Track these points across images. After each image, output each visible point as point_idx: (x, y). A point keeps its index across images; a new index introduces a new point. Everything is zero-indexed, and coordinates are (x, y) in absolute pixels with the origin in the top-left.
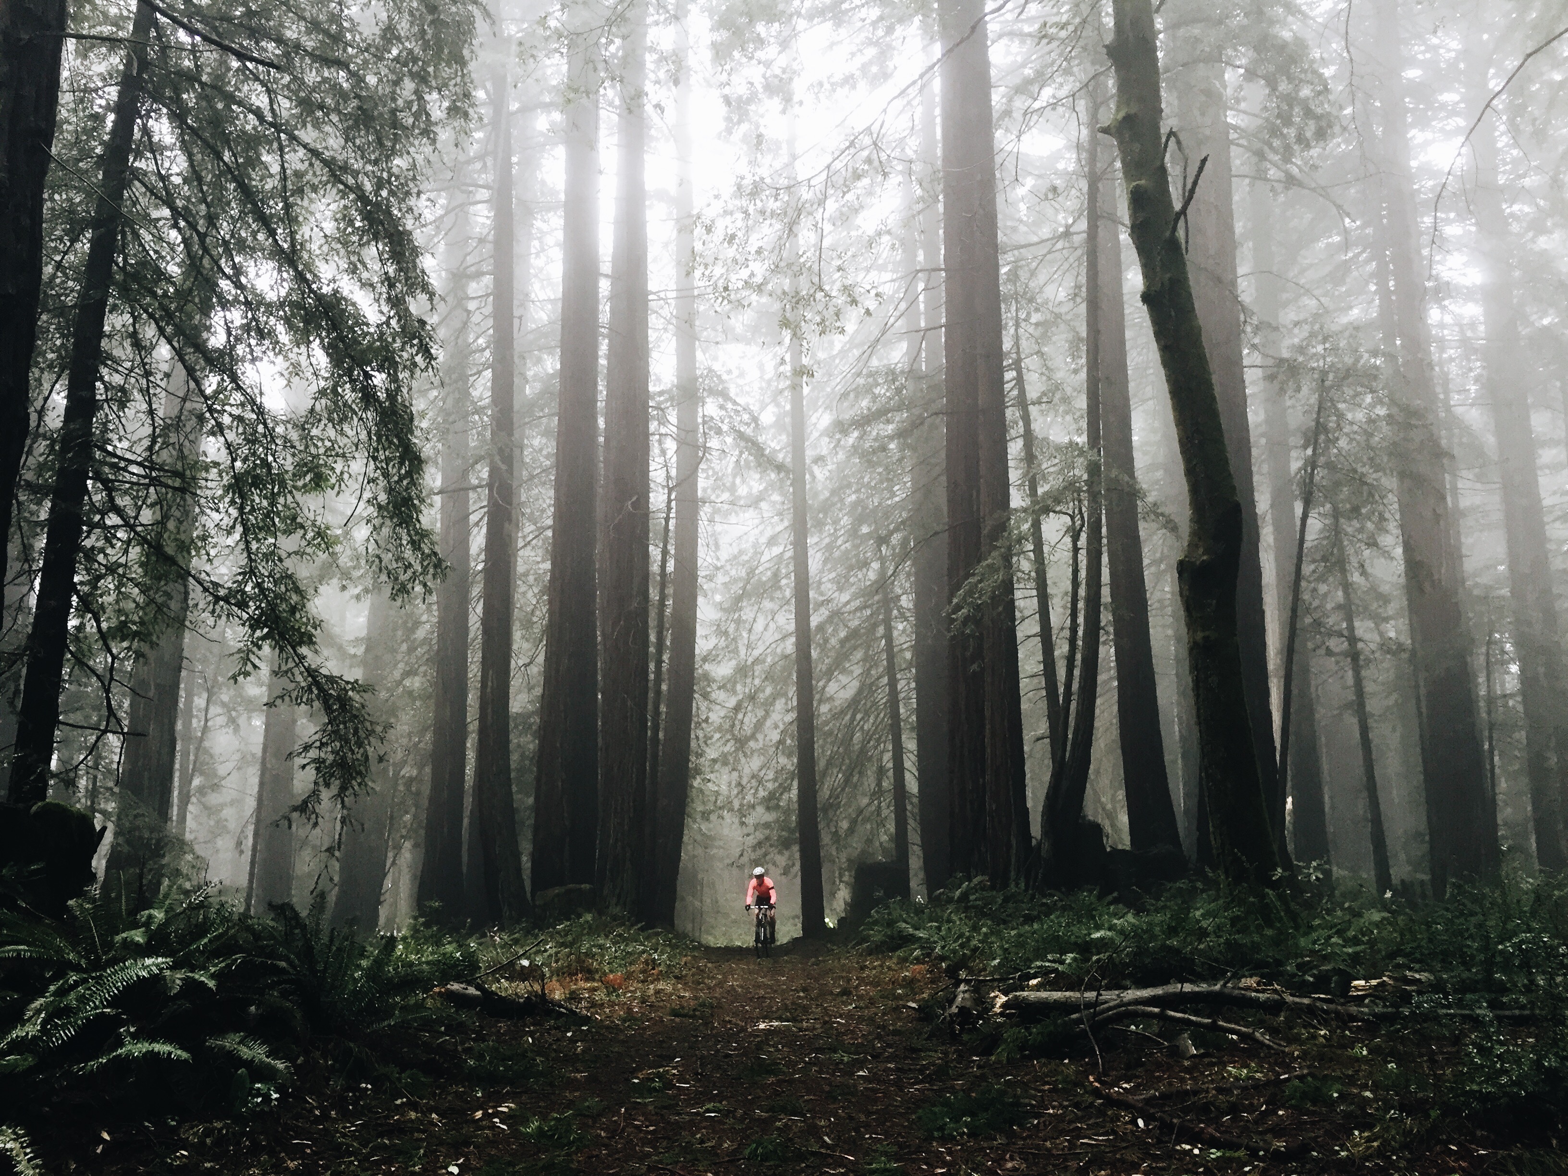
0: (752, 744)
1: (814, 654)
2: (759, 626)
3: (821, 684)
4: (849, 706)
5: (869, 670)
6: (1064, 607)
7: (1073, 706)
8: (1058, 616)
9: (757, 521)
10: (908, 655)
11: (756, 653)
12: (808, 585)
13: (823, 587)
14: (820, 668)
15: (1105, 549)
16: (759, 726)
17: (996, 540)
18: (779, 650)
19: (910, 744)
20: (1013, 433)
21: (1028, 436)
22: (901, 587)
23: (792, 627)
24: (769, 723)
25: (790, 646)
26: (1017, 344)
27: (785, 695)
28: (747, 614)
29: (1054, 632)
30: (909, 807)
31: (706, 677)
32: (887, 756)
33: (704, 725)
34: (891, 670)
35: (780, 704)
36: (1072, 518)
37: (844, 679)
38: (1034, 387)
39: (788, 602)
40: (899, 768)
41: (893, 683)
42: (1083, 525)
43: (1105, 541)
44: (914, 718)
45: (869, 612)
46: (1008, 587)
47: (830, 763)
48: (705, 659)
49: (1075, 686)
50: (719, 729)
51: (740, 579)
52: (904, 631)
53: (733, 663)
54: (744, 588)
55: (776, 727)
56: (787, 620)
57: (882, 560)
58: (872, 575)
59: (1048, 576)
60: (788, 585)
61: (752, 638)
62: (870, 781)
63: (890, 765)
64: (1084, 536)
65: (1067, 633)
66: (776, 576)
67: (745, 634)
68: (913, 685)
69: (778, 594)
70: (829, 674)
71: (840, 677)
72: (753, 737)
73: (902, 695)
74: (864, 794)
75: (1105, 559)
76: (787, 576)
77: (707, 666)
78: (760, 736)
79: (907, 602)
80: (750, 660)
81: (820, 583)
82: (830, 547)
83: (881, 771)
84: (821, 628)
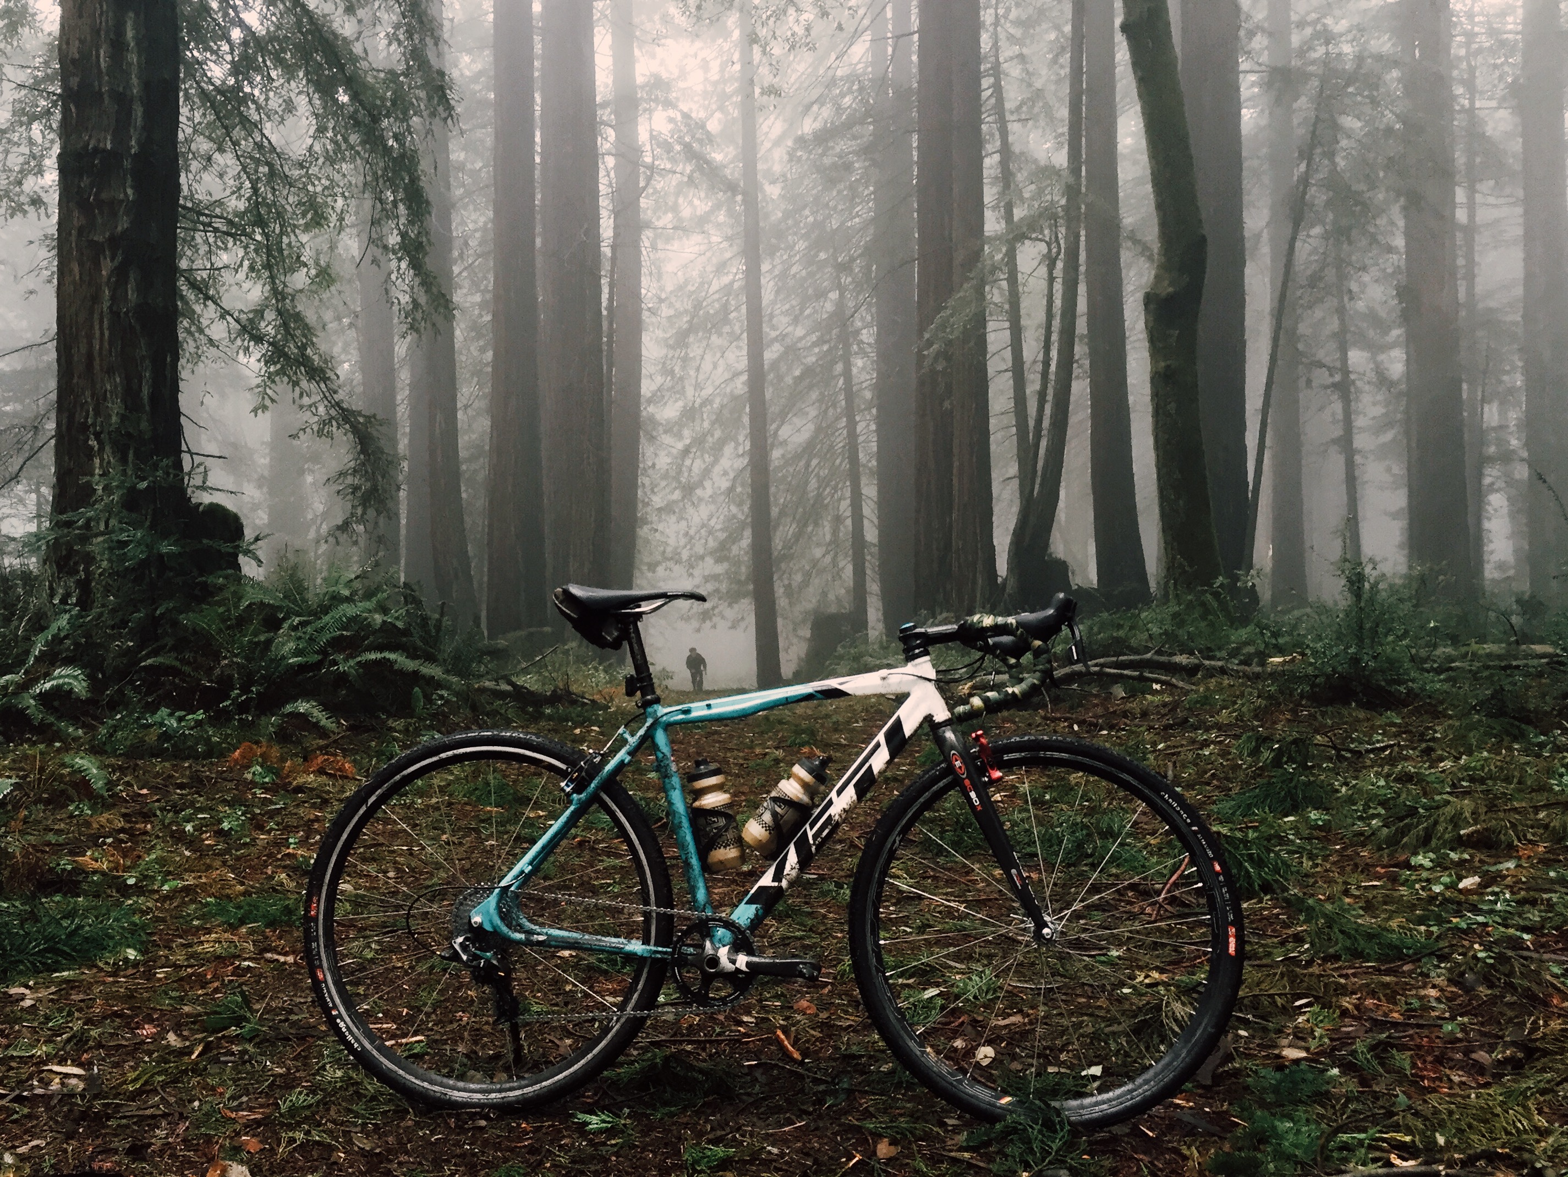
0: (699, 492)
1: (769, 393)
2: (707, 366)
3: (774, 426)
4: (804, 450)
5: (826, 411)
6: (1037, 340)
7: (1044, 443)
8: (1031, 349)
9: (703, 248)
10: (868, 395)
11: (705, 393)
12: (761, 316)
13: (775, 321)
14: (773, 409)
15: (1081, 277)
16: (706, 473)
17: (970, 271)
18: (728, 390)
19: (870, 490)
20: (989, 148)
21: (1006, 151)
22: (862, 319)
23: (743, 364)
24: (717, 470)
25: (740, 385)
26: (996, 46)
27: (735, 439)
28: (695, 350)
29: (1026, 366)
30: (868, 558)
31: (652, 419)
32: (845, 506)
33: (650, 472)
34: (850, 413)
35: (728, 450)
36: (1049, 244)
37: (798, 422)
38: (1013, 95)
39: (738, 338)
40: (858, 517)
41: (852, 424)
42: (1059, 253)
43: (1082, 269)
44: (874, 463)
45: (825, 347)
46: (980, 322)
47: (782, 513)
48: (649, 401)
49: (1046, 423)
50: (665, 476)
51: (686, 311)
52: (863, 368)
53: (680, 404)
54: (690, 322)
55: (725, 473)
56: (738, 357)
57: (842, 289)
58: (829, 307)
59: (1022, 306)
60: (739, 316)
61: (701, 377)
62: (826, 531)
63: (848, 513)
64: (1060, 265)
65: (1039, 367)
66: (725, 309)
67: (692, 373)
68: (873, 427)
69: (726, 329)
70: (782, 417)
71: (795, 420)
72: (700, 484)
73: (861, 439)
74: (818, 545)
75: (1082, 289)
76: (737, 309)
77: (651, 409)
78: (707, 484)
79: (868, 336)
80: (698, 401)
81: (772, 316)
82: (784, 275)
83: (838, 520)
84: (775, 364)
